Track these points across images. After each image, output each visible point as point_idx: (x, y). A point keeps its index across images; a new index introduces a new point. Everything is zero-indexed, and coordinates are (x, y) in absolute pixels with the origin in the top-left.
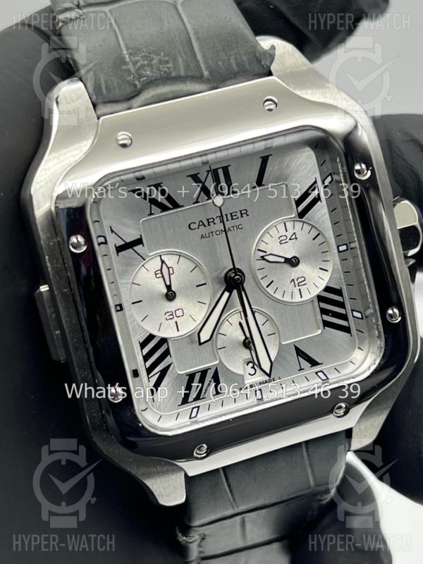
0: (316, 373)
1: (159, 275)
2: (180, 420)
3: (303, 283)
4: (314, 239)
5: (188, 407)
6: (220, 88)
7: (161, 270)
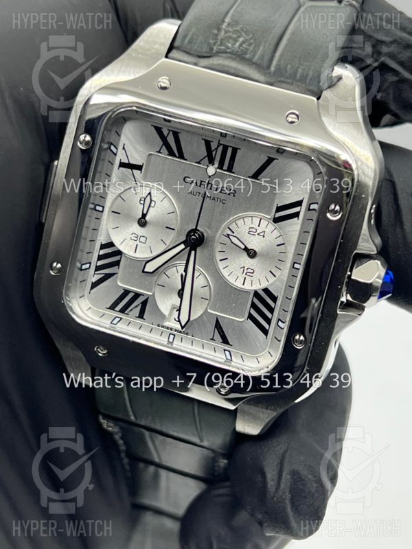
0: (225, 350)
1: (142, 202)
2: (102, 320)
3: (251, 275)
4: (278, 246)
5: (113, 314)
6: (275, 86)
7: (145, 199)
